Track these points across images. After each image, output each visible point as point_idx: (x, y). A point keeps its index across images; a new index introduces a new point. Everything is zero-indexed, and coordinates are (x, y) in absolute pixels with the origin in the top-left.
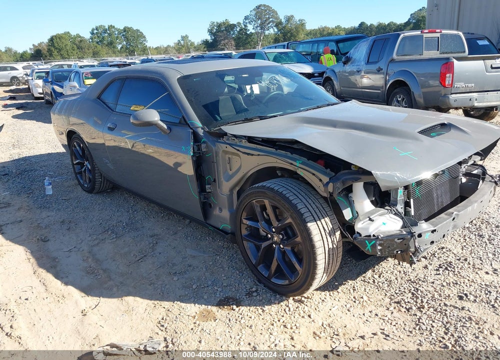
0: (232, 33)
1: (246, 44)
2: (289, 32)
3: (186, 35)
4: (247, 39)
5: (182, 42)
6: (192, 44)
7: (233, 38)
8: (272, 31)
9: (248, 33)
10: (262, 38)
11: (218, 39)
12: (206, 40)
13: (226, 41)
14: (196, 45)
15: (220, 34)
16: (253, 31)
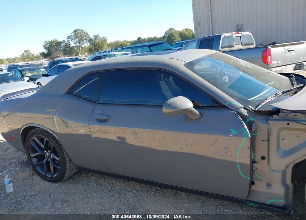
0: (60, 47)
1: (70, 53)
2: (97, 45)
3: (28, 50)
4: (70, 50)
5: (26, 55)
6: (33, 55)
7: (62, 50)
8: (87, 45)
9: (71, 46)
10: (80, 49)
11: (51, 51)
12: (43, 52)
13: (57, 52)
14: (36, 56)
15: (52, 48)
16: (74, 45)
